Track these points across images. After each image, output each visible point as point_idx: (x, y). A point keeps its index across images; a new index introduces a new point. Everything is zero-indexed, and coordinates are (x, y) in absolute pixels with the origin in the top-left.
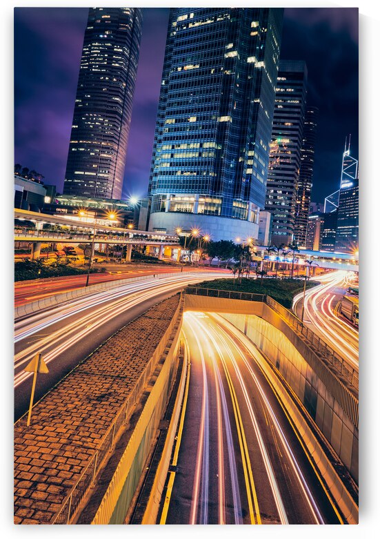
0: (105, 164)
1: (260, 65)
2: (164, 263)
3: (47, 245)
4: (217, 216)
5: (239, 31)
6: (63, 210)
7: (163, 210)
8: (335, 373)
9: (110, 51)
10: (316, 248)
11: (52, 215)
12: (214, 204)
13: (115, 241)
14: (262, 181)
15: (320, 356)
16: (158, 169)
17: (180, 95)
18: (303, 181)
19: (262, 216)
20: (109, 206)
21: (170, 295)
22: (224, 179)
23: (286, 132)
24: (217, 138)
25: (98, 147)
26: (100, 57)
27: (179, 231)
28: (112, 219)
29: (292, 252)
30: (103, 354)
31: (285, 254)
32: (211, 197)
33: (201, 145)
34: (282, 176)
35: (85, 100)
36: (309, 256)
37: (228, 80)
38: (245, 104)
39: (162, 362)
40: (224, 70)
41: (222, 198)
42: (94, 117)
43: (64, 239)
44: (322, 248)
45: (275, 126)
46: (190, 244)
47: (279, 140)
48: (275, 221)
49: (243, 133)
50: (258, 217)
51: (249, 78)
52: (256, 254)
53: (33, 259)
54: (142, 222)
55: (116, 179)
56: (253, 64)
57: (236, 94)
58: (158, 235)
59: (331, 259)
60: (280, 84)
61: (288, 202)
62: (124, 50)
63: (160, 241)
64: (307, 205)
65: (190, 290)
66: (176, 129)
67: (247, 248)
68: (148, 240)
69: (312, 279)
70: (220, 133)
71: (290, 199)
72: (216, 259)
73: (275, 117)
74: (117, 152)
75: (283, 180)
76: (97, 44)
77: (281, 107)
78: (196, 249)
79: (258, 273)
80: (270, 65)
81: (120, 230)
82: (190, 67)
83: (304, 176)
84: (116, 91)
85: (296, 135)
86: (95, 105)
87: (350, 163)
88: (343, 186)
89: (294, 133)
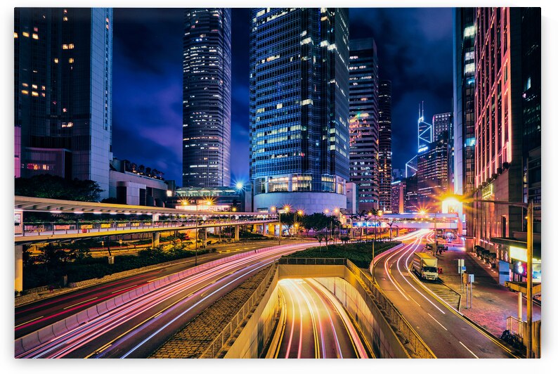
0: (214, 156)
1: (332, 47)
2: (267, 239)
3: (172, 233)
4: (309, 191)
5: (310, 18)
7: (264, 191)
9: (206, 53)
10: (401, 211)
11: (174, 207)
12: (306, 181)
14: (345, 155)
16: (255, 156)
17: (266, 85)
18: (383, 150)
19: (348, 187)
22: (311, 158)
23: (363, 107)
24: (302, 121)
25: (206, 141)
26: (198, 60)
29: (374, 217)
31: (367, 220)
32: (302, 175)
33: (289, 129)
34: (365, 148)
35: (190, 101)
36: (391, 219)
37: (305, 65)
38: (322, 86)
40: (301, 57)
41: (311, 175)
42: (199, 114)
44: (406, 210)
45: (352, 102)
46: (287, 219)
47: (358, 116)
48: (361, 190)
49: (323, 113)
50: (345, 188)
51: (324, 61)
53: (154, 247)
54: (248, 205)
55: (225, 168)
56: (326, 48)
57: (314, 78)
58: (261, 214)
61: (371, 171)
62: (218, 50)
63: (262, 219)
64: (389, 172)
65: (283, 260)
66: (267, 117)
68: (255, 220)
69: (395, 239)
70: (304, 116)
71: (373, 168)
72: (311, 231)
73: (351, 95)
74: (223, 144)
75: (364, 152)
76: (194, 48)
77: (356, 84)
78: (294, 223)
80: (341, 47)
82: (272, 58)
83: (384, 146)
84: (215, 89)
85: (372, 109)
86: (200, 104)
87: (424, 129)
88: (420, 151)
89: (370, 106)
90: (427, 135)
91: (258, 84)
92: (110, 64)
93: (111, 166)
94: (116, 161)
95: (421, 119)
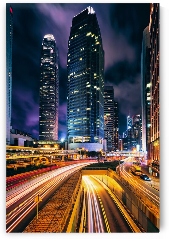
0: (52, 128)
1: (98, 89)
2: (74, 160)
3: (36, 158)
4: (89, 142)
5: (90, 77)
6: (40, 146)
7: (72, 142)
8: (131, 191)
9: (49, 88)
10: (122, 150)
11: (37, 148)
12: (88, 139)
13: (58, 155)
14: (103, 129)
15: (126, 186)
16: (69, 129)
17: (73, 102)
18: (116, 128)
19: (104, 141)
20: (55, 143)
21: (77, 171)
22: (90, 130)
23: (108, 112)
24: (87, 116)
25: (49, 123)
26: (46, 91)
27: (78, 149)
28: (56, 147)
29: (114, 152)
30: (58, 193)
31: (112, 153)
32: (87, 136)
33: (82, 119)
34: (109, 127)
35: (42, 107)
36: (120, 153)
37: (88, 95)
38: (95, 103)
39: (77, 193)
40: (87, 92)
41: (90, 136)
42: (46, 112)
43: (41, 156)
44: (124, 150)
45: (105, 110)
46: (82, 153)
47: (107, 115)
48: (108, 142)
49: (95, 113)
50: (102, 141)
51: (95, 94)
52: (103, 154)
53: (32, 164)
54: (66, 147)
55: (56, 133)
56: (96, 89)
57: (91, 100)
58: (71, 151)
59: (127, 153)
60: (105, 95)
61: (112, 135)
62: (53, 88)
63: (72, 153)
64: (118, 136)
65: (84, 169)
66: (74, 114)
67: (100, 152)
68: (68, 153)
69: (121, 161)
70: (88, 114)
71: (112, 134)
72: (90, 157)
73: (105, 107)
74: (55, 124)
75: (109, 128)
76: (44, 86)
77: (106, 103)
78: (84, 155)
79: (104, 160)
80: (101, 89)
81: (59, 151)
82: (76, 92)
83: (116, 126)
84: (52, 102)
85: (112, 112)
86: (46, 108)
87: (130, 120)
88: (128, 128)
89: (111, 111)
90: (131, 123)
91: (70, 101)
92: (11, 91)
93: (11, 132)
94: (13, 130)
95: (129, 117)
